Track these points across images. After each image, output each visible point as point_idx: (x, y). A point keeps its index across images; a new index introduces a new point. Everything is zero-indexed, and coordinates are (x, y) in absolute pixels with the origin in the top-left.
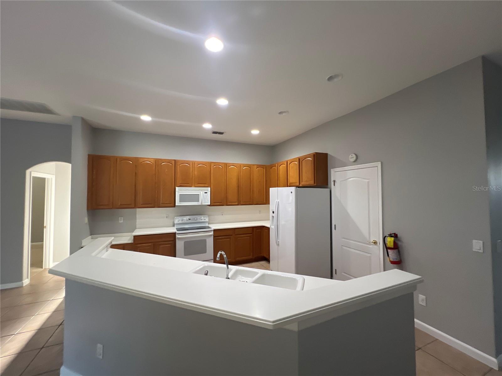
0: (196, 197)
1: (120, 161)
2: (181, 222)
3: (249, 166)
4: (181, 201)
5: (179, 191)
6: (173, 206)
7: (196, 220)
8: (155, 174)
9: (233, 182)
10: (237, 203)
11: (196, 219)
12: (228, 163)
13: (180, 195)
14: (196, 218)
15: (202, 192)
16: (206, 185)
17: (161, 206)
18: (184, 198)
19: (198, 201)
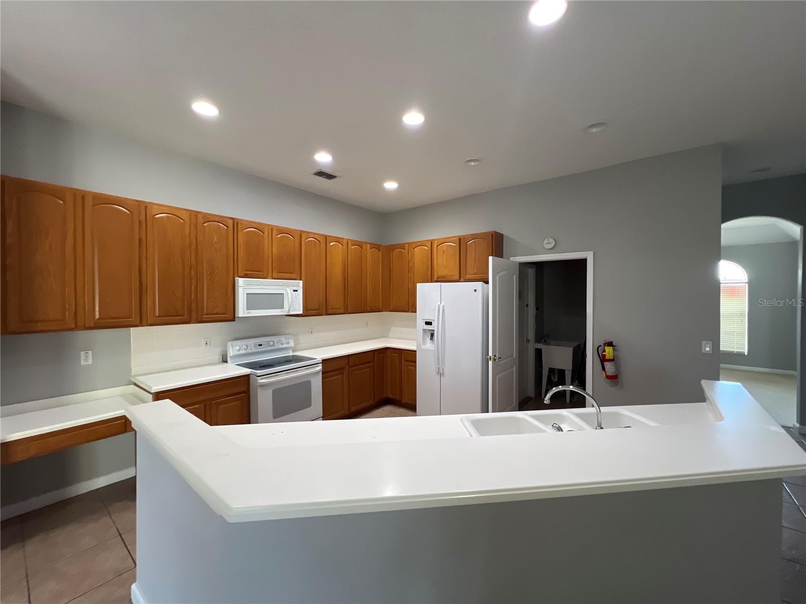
0: (276, 300)
1: (93, 206)
2: (243, 352)
3: (360, 244)
4: (249, 307)
5: (245, 287)
6: (232, 318)
7: (272, 346)
8: (190, 247)
9: (337, 272)
10: (342, 311)
11: (271, 343)
12: (329, 236)
13: (247, 294)
14: (271, 341)
15: (288, 289)
16: (293, 276)
17: (204, 320)
18: (254, 300)
19: (281, 307)
